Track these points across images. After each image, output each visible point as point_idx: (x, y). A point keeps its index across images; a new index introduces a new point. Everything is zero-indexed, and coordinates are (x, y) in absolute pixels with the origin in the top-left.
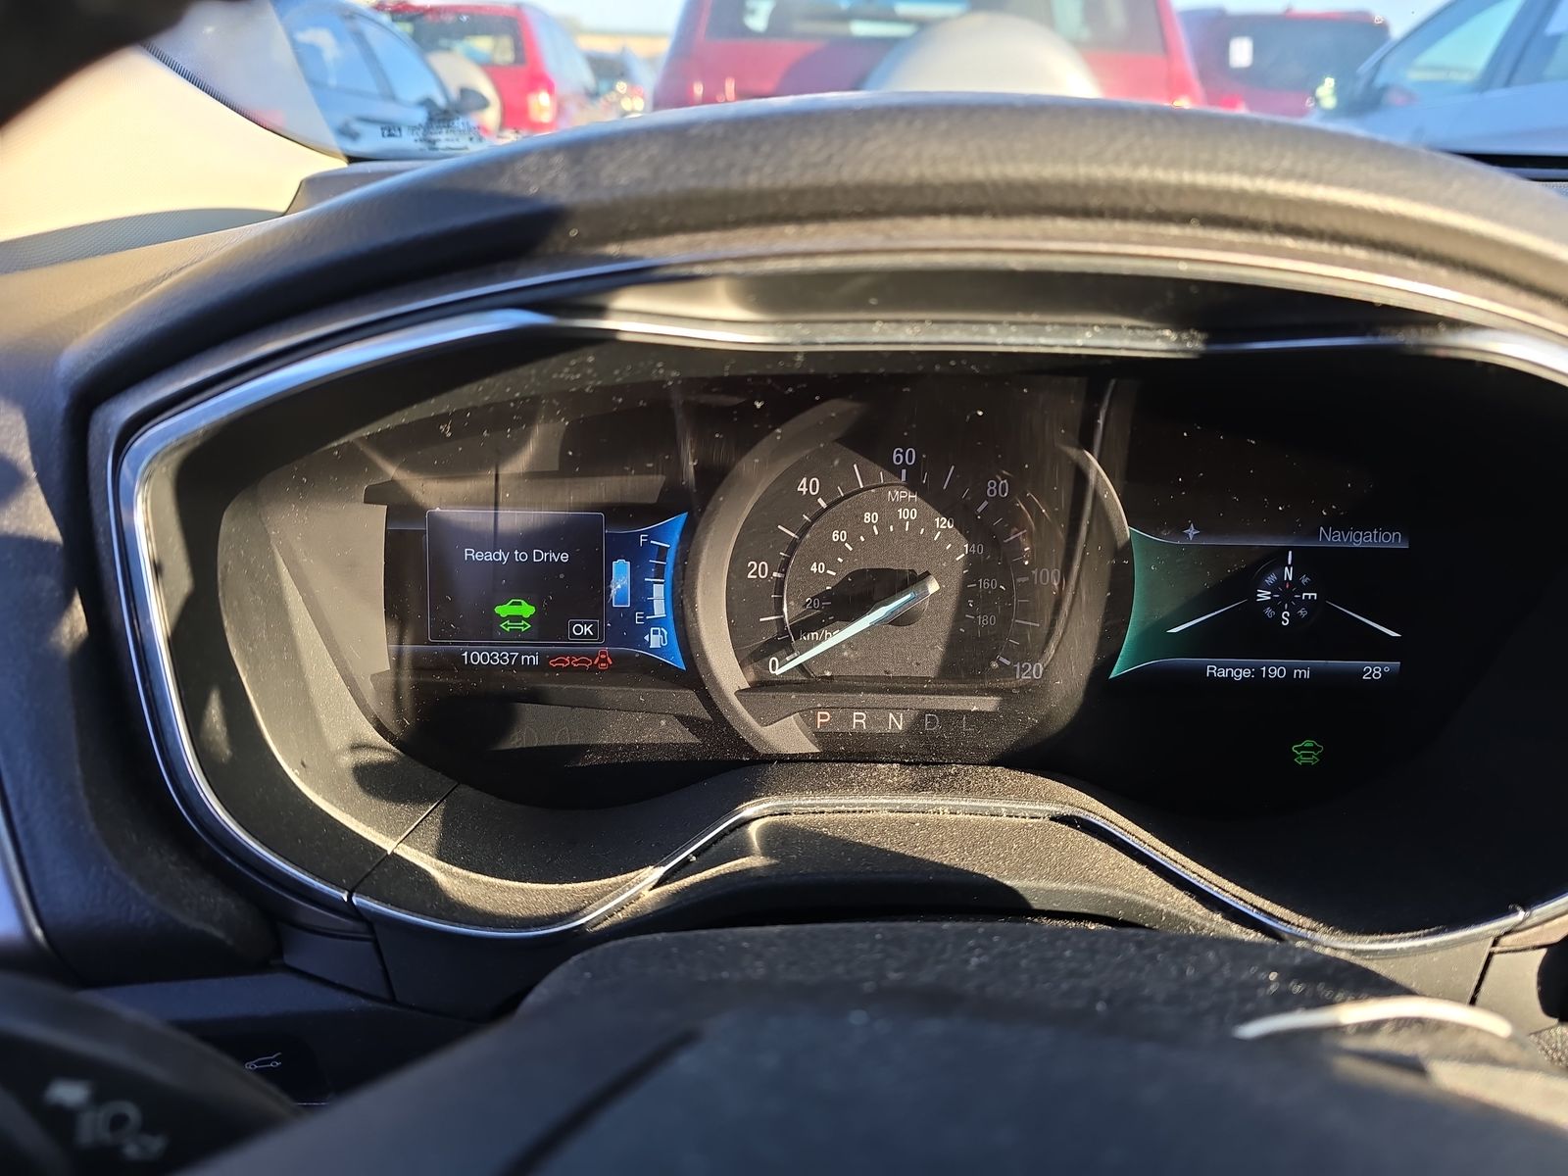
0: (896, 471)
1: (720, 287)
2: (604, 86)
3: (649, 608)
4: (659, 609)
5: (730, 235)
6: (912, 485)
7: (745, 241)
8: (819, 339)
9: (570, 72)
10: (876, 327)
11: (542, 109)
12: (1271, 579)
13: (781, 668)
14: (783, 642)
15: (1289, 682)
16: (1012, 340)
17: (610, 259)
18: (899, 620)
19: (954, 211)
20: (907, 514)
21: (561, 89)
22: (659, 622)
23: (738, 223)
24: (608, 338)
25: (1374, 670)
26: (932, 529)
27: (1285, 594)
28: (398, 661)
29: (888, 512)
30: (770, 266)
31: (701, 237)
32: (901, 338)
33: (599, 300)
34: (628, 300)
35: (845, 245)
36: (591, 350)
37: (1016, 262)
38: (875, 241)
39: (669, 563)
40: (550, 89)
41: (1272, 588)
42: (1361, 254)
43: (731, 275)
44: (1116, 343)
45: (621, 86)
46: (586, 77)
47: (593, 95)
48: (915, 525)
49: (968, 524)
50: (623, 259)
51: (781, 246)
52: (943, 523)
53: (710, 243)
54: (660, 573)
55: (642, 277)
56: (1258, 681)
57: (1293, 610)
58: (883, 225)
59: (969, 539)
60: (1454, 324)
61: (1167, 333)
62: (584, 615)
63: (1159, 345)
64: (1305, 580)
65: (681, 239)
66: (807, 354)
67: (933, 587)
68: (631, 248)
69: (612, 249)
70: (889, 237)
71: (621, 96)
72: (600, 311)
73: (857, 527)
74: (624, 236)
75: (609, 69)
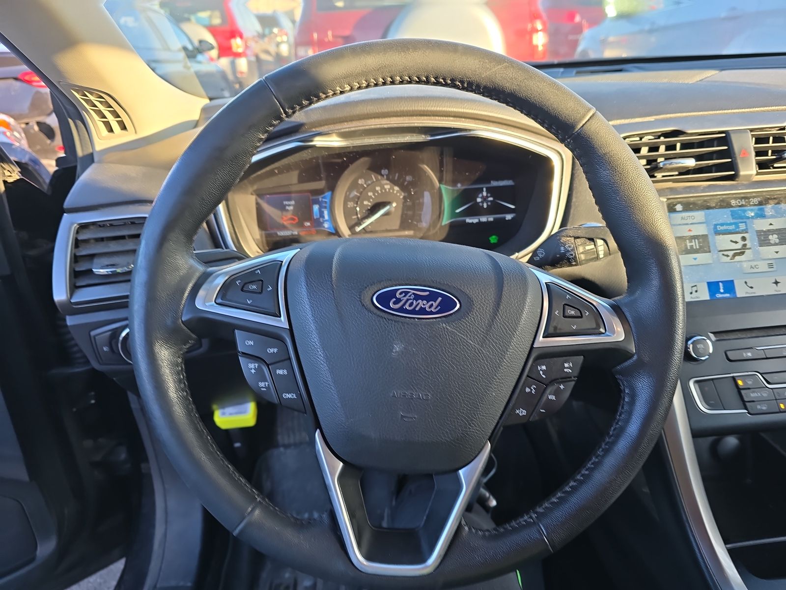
0: (382, 175)
1: (334, 134)
2: (267, 31)
3: (323, 217)
4: (326, 217)
5: (335, 125)
6: (388, 179)
7: (338, 126)
8: (355, 143)
9: (249, 26)
10: (366, 140)
11: (238, 47)
12: (480, 195)
13: (358, 229)
14: (359, 223)
15: (488, 223)
16: (393, 140)
17: (314, 131)
18: (387, 214)
19: (375, 118)
20: (387, 187)
21: (246, 34)
22: (326, 221)
23: (337, 123)
24: (314, 146)
25: (509, 217)
26: (393, 190)
27: (485, 199)
28: (261, 236)
29: (382, 187)
30: (343, 130)
31: (330, 126)
32: (371, 141)
33: (312, 139)
34: (317, 139)
35: (356, 125)
36: (310, 149)
37: (385, 126)
38: (361, 124)
39: (328, 205)
40: (241, 37)
41: (481, 198)
42: (452, 118)
43: (336, 133)
44: (413, 139)
45: (275, 30)
46: (257, 27)
47: (262, 36)
48: (389, 189)
49: (403, 188)
50: (316, 131)
51: (344, 127)
52: (396, 188)
53: (332, 127)
54: (325, 207)
55: (320, 134)
56: (480, 223)
57: (487, 203)
58: (362, 121)
59: (404, 192)
60: (470, 130)
61: (423, 136)
62: (307, 220)
63: (421, 138)
64: (489, 195)
65: (326, 127)
66: (353, 147)
67: (394, 205)
68: (317, 129)
69: (314, 130)
70: (363, 123)
71: (276, 36)
72: (312, 141)
73: (374, 191)
74: (315, 127)
75: (268, 21)
